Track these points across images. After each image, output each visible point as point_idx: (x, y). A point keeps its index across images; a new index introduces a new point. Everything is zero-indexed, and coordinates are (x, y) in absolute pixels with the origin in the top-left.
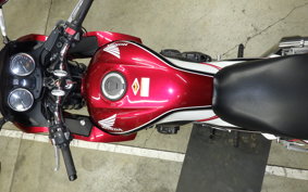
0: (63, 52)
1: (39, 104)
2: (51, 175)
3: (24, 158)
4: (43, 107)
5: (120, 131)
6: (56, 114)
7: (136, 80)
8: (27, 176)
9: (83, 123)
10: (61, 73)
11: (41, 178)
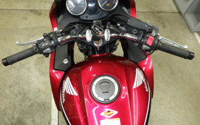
0: (128, 36)
1: (77, 20)
2: (29, 36)
3: (40, 14)
4: (74, 23)
5: (63, 100)
6: (68, 37)
7: (116, 112)
8: (27, 19)
9: (66, 61)
10: (107, 35)
11: (27, 29)
